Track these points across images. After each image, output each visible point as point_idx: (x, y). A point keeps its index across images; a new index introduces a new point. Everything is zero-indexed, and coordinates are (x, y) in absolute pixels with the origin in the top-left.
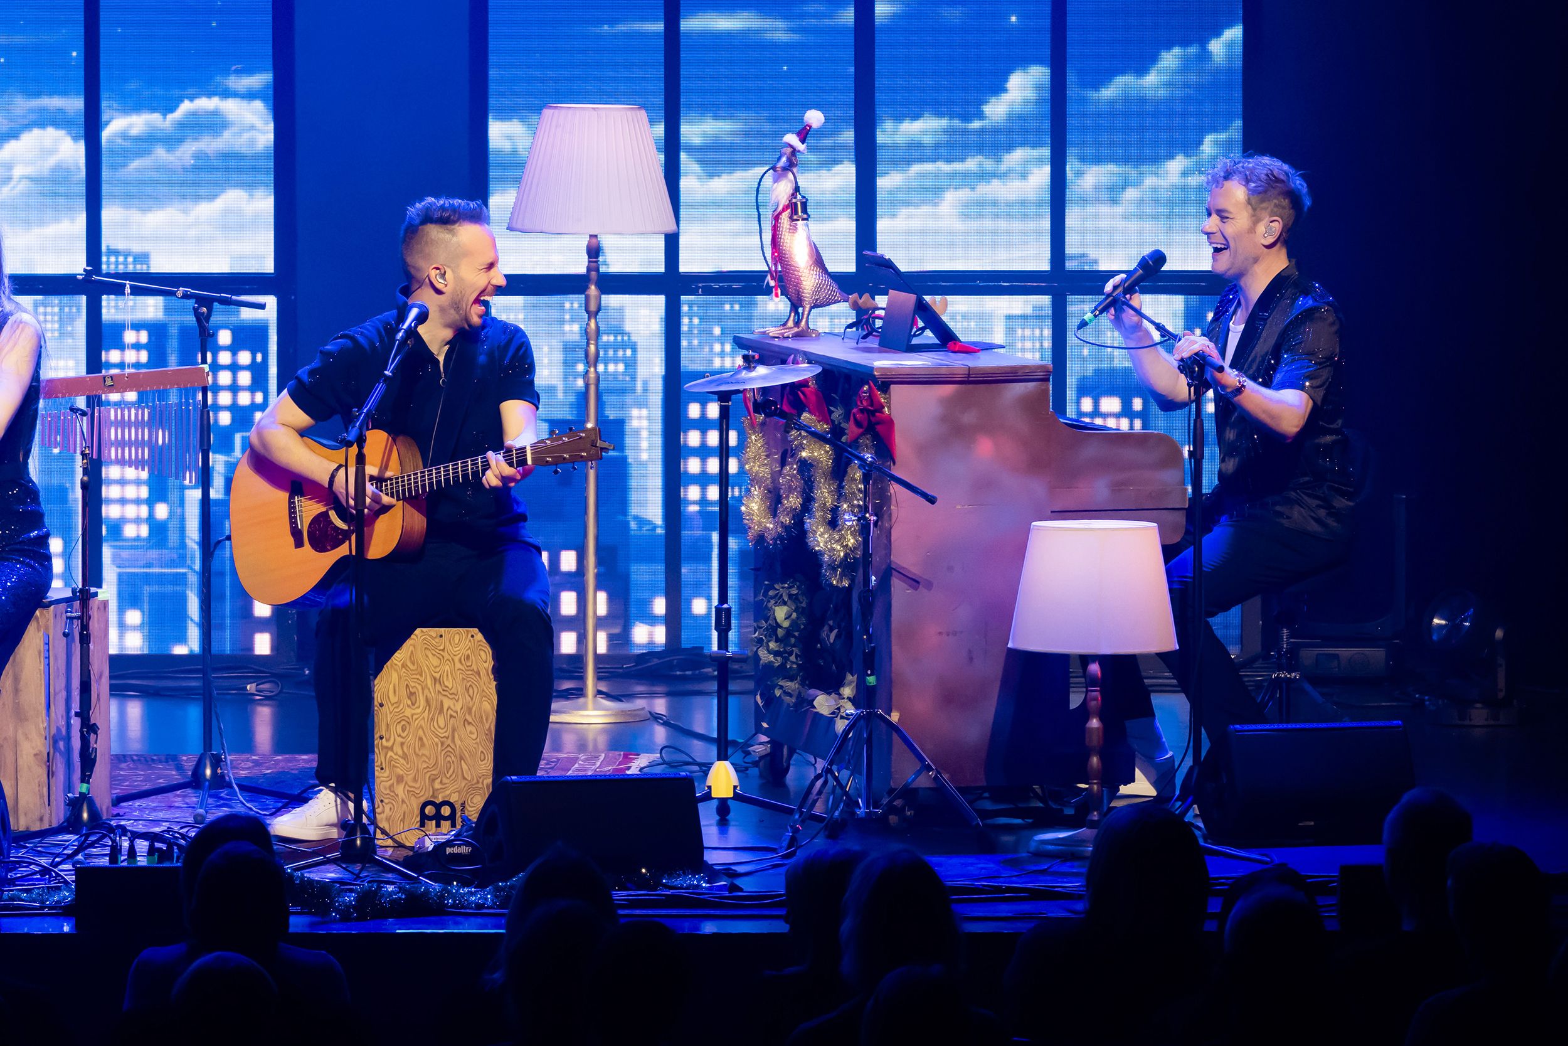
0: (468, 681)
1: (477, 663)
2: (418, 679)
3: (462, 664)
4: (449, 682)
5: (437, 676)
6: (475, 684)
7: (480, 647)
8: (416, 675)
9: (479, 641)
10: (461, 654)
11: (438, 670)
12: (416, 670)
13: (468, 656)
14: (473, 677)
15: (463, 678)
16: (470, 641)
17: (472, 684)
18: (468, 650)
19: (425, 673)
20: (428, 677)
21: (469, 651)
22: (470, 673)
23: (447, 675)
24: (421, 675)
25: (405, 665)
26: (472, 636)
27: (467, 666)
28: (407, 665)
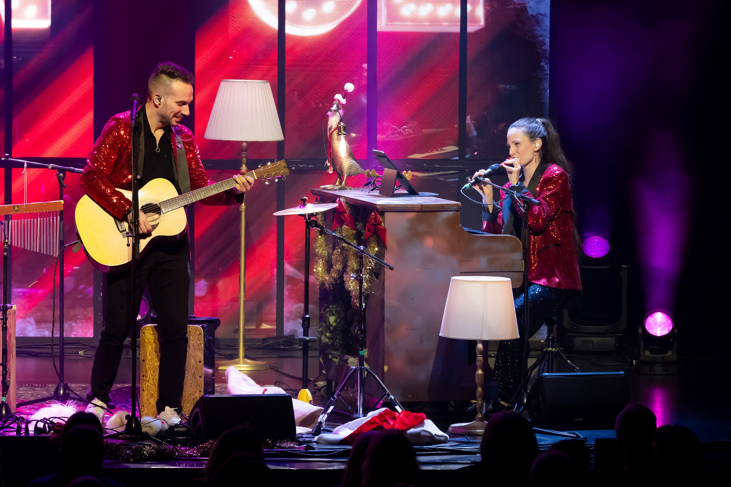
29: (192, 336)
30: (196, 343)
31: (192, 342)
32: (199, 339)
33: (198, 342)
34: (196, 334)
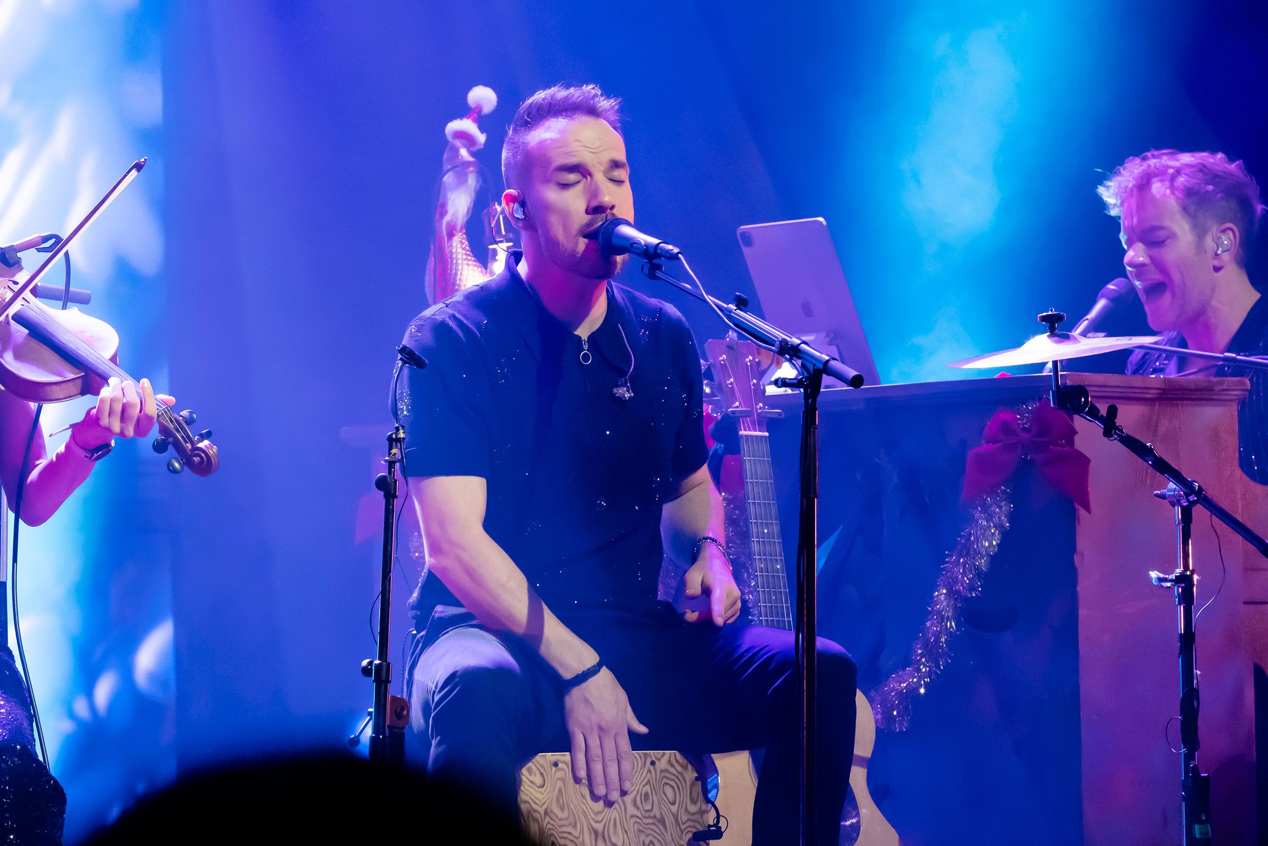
0: (647, 835)
1: (659, 804)
2: (570, 833)
3: (638, 809)
4: (618, 836)
5: (599, 826)
6: (660, 841)
7: (665, 780)
8: (567, 826)
9: (662, 771)
10: (635, 792)
11: (600, 817)
12: (566, 819)
13: (646, 795)
14: (653, 827)
15: (640, 831)
16: (649, 771)
17: (653, 839)
18: (646, 784)
19: (582, 824)
20: (586, 830)
21: (648, 787)
22: (650, 821)
23: (615, 825)
24: (575, 826)
25: (549, 810)
26: (653, 763)
27: (646, 811)
28: (551, 811)
29: (672, 787)
30: (686, 807)
31: (672, 807)
32: (695, 797)
33: (693, 808)
34: (685, 781)
